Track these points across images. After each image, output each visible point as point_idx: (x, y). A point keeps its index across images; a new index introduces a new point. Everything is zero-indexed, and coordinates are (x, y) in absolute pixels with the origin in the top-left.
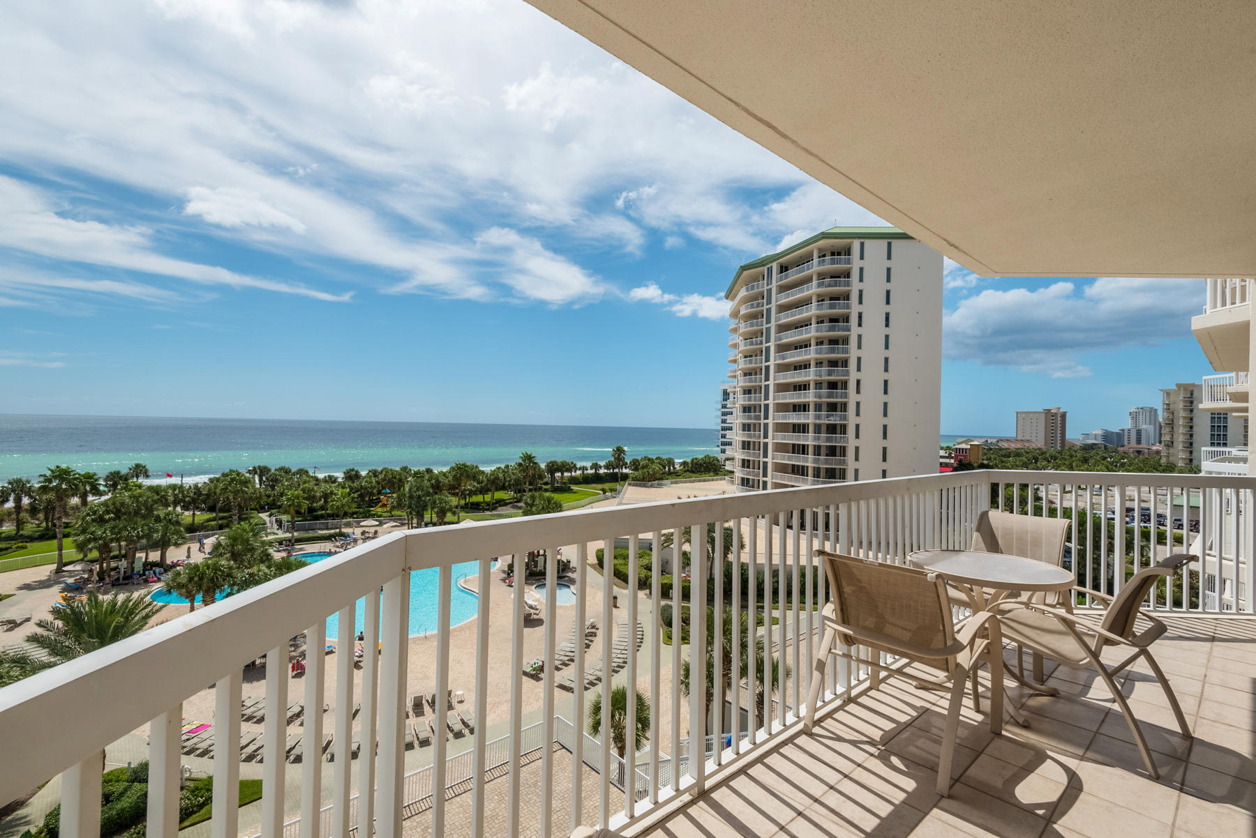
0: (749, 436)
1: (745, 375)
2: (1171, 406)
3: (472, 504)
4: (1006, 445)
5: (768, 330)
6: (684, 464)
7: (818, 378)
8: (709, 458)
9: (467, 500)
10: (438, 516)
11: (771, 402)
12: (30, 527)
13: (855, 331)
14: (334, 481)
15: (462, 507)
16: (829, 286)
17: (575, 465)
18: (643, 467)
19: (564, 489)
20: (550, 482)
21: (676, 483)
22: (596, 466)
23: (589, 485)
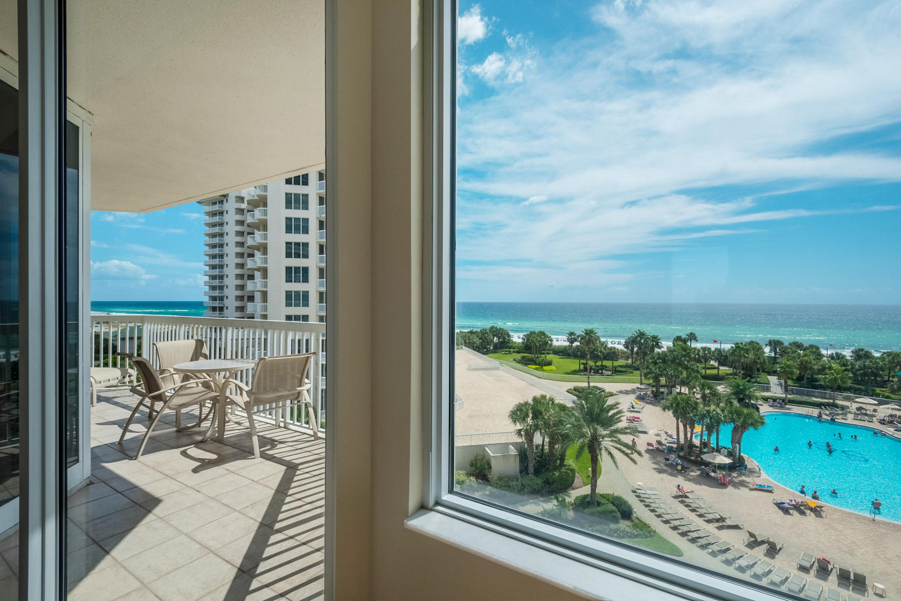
14: (839, 359)
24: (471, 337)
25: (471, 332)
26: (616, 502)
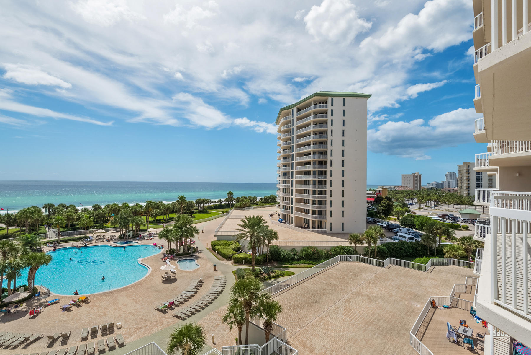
0: (285, 186)
1: (284, 158)
2: (461, 172)
4: (397, 188)
5: (293, 137)
6: (261, 199)
7: (314, 159)
9: (154, 219)
10: (135, 227)
11: (294, 170)
13: (329, 138)
14: (86, 211)
15: (150, 222)
16: (319, 118)
17: (210, 201)
18: (241, 201)
19: (204, 212)
20: (197, 208)
21: (256, 208)
22: (220, 201)
23: (217, 210)
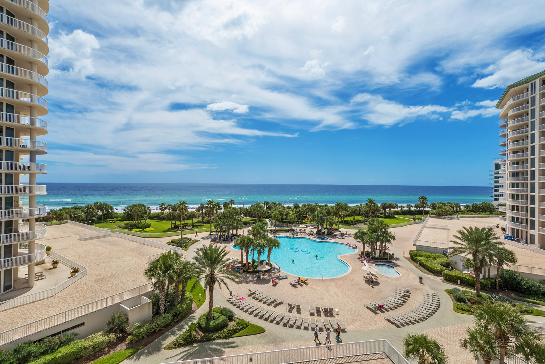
1: (514, 152)
3: (345, 221)
5: (533, 123)
6: (467, 207)
8: (486, 204)
9: (343, 219)
10: (329, 226)
11: (536, 169)
12: (205, 219)
14: (290, 209)
15: (340, 222)
17: (397, 205)
18: (439, 208)
19: (391, 217)
20: (383, 213)
22: (409, 206)
23: (406, 216)
24: (76, 212)
25: (75, 208)
26: (224, 312)
